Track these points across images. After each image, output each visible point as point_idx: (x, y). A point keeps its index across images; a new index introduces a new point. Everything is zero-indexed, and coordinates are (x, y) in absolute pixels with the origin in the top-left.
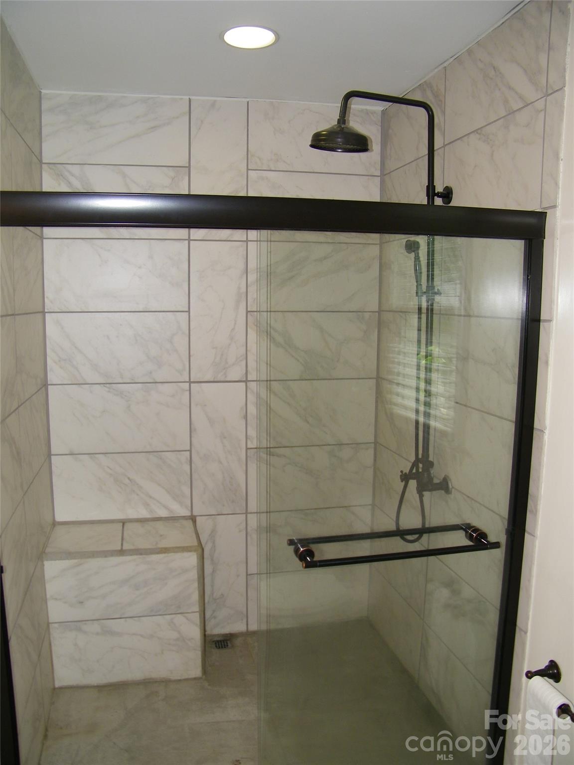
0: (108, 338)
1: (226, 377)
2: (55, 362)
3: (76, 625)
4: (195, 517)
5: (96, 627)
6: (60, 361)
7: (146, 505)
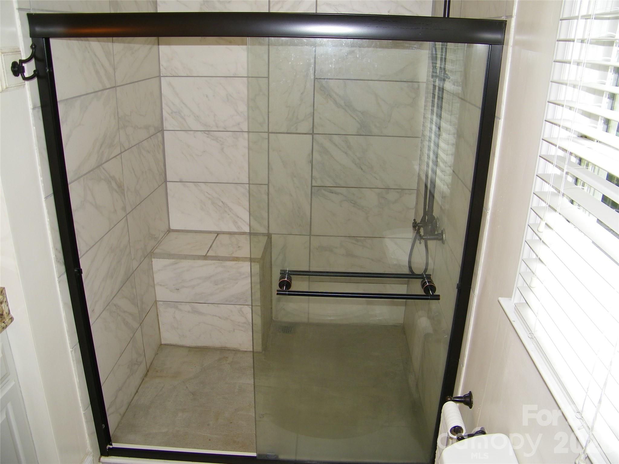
0: (207, 96)
1: (297, 130)
2: (169, 114)
3: (175, 304)
4: (271, 234)
5: (187, 307)
6: (172, 113)
7: (235, 223)
